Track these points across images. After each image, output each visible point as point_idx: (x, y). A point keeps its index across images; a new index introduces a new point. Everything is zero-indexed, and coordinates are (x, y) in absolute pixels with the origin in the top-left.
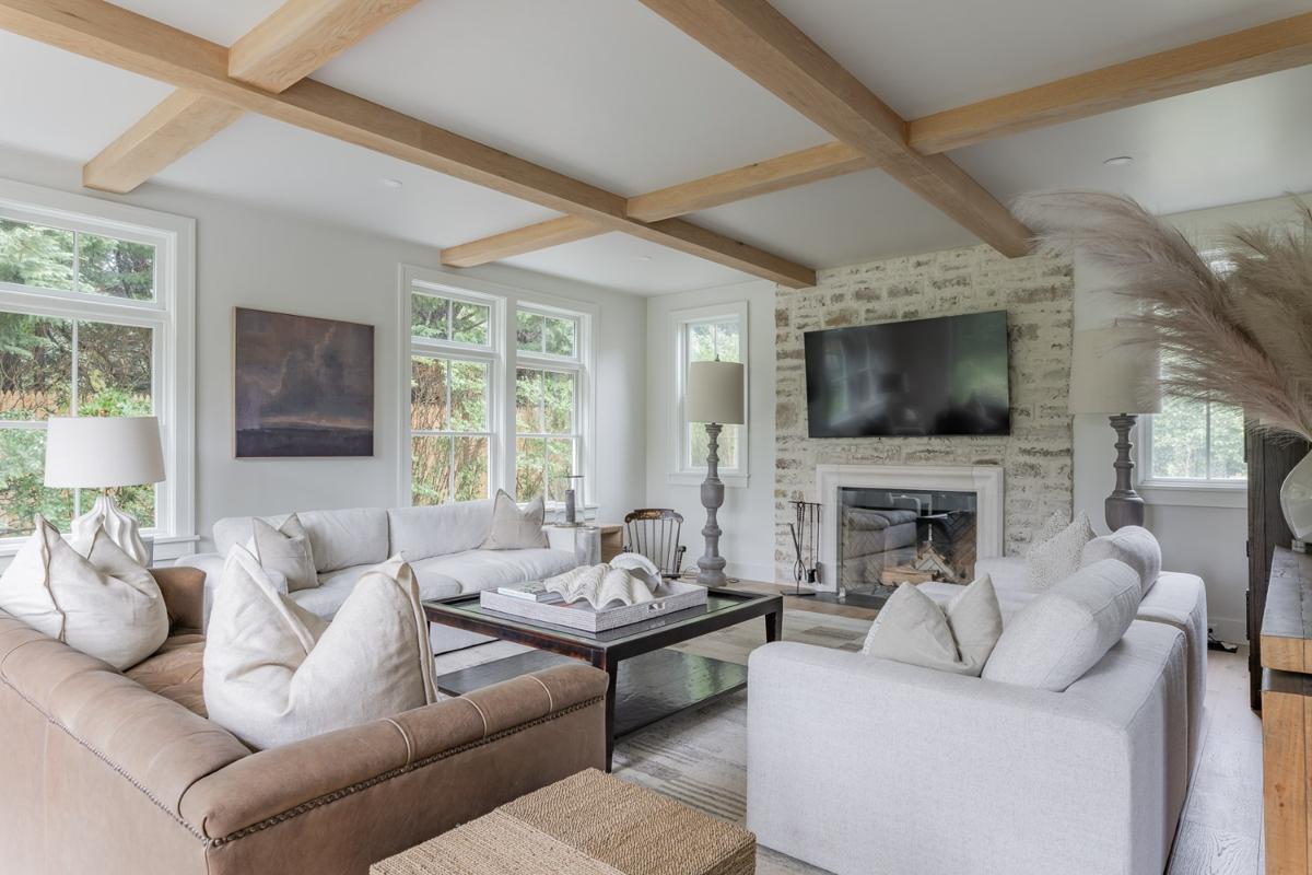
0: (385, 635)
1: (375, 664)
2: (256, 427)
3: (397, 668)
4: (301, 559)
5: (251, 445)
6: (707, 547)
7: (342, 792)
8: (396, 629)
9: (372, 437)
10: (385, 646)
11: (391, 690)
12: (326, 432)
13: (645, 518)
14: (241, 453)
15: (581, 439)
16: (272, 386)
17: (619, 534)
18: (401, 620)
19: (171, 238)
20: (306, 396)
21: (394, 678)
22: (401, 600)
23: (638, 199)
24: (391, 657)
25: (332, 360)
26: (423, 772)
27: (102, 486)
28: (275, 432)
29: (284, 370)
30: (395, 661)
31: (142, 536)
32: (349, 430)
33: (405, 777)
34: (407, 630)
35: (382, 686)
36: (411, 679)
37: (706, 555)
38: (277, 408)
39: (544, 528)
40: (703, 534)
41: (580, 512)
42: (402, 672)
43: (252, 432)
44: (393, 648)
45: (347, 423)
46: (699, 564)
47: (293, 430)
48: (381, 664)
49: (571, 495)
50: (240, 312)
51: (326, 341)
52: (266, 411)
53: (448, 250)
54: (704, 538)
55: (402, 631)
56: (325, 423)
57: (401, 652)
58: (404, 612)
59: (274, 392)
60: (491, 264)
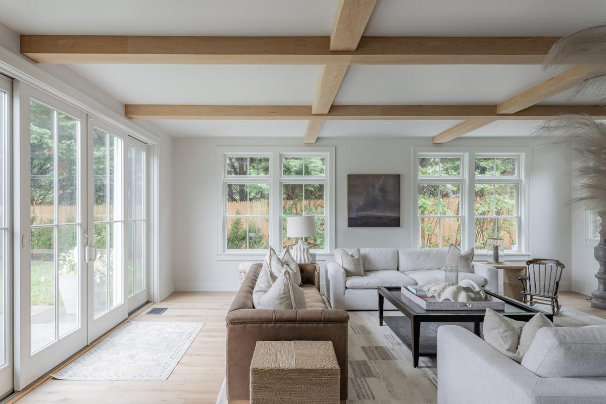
0: (280, 288)
1: (277, 295)
2: (355, 216)
3: (283, 298)
4: (356, 265)
5: (354, 222)
6: (599, 284)
7: (257, 323)
8: (283, 288)
9: (399, 219)
10: (280, 291)
11: (281, 303)
12: (380, 217)
13: (539, 264)
14: (350, 225)
15: (519, 219)
16: (361, 201)
17: (524, 270)
18: (285, 285)
19: (328, 154)
20: (372, 204)
21: (282, 300)
22: (285, 280)
23: (501, 104)
24: (281, 295)
25: (383, 190)
26: (278, 325)
27: (300, 237)
28: (361, 218)
29: (364, 195)
30: (282, 296)
31: (310, 252)
32: (390, 217)
33: (272, 324)
34: (286, 288)
35: (278, 302)
36: (287, 302)
37: (599, 289)
38: (362, 209)
39: (473, 263)
40: (596, 276)
41: (502, 256)
42: (284, 299)
43: (353, 218)
44: (282, 292)
45: (389, 214)
46: (592, 294)
47: (368, 217)
48: (278, 296)
49: (496, 248)
50: (349, 176)
51: (381, 182)
52: (357, 211)
53: (435, 137)
54: (597, 279)
55: (285, 288)
56: (380, 214)
57: (284, 294)
58: (286, 283)
59: (361, 203)
60: (458, 138)
